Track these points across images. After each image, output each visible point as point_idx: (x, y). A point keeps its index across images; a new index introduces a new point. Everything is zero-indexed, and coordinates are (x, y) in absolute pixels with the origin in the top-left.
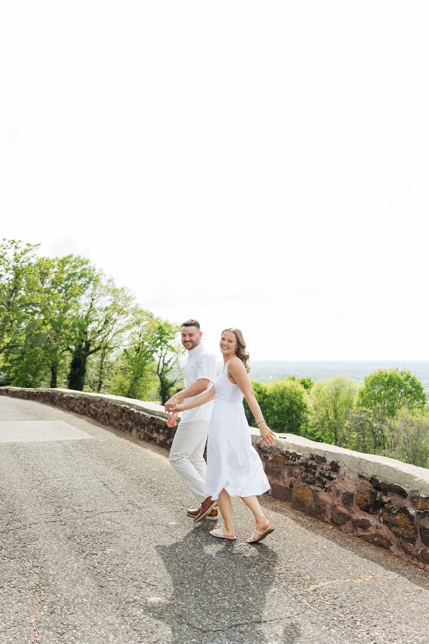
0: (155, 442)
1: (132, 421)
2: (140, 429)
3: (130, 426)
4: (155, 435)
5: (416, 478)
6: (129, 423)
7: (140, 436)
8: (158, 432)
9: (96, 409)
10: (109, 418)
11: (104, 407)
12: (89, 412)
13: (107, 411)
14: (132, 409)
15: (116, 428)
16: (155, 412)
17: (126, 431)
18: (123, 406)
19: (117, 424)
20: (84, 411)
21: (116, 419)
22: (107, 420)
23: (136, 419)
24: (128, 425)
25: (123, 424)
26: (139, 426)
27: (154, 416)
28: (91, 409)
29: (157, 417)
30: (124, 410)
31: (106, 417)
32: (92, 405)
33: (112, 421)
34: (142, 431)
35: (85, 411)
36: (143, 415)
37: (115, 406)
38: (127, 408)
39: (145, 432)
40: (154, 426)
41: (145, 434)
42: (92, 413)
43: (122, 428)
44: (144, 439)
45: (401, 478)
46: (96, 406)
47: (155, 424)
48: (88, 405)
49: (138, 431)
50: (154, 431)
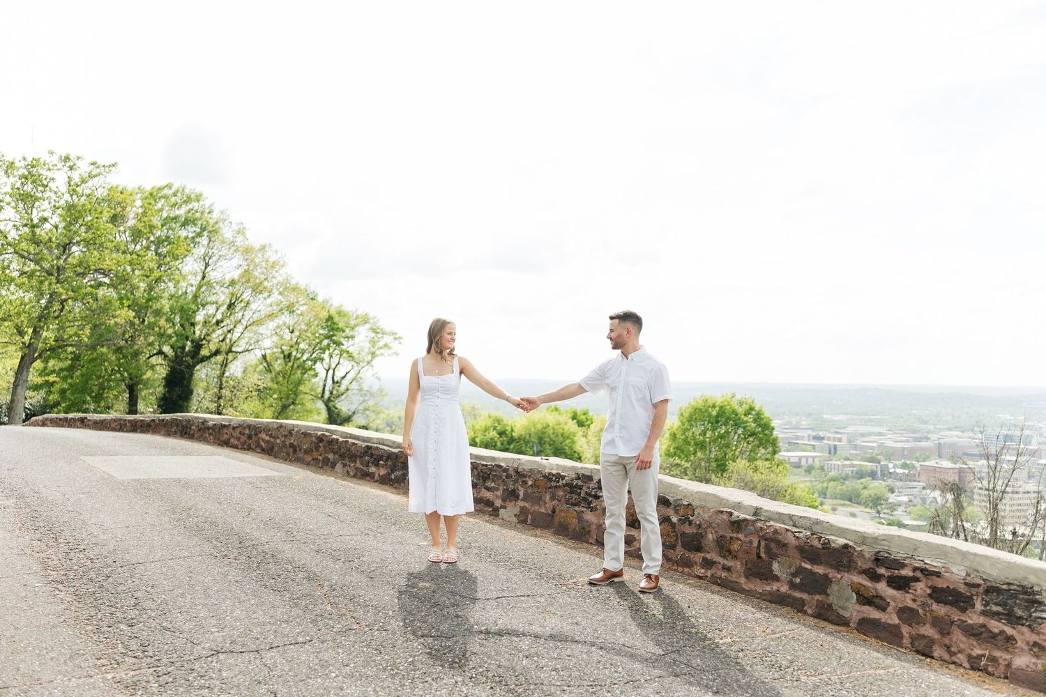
0: (373, 478)
1: (334, 453)
2: (348, 463)
3: (331, 460)
4: (372, 469)
6: (331, 456)
7: (348, 472)
8: (377, 465)
9: (272, 440)
10: (295, 451)
11: (286, 436)
12: (258, 445)
13: (292, 441)
14: (334, 437)
15: (308, 464)
16: (371, 438)
17: (324, 468)
18: (319, 433)
19: (310, 459)
20: (247, 444)
21: (306, 452)
22: (291, 454)
23: (342, 450)
24: (329, 459)
25: (320, 458)
26: (347, 459)
27: (370, 444)
28: (261, 441)
29: (375, 445)
30: (321, 439)
31: (291, 451)
32: (263, 435)
33: (301, 455)
34: (352, 465)
35: (250, 444)
36: (354, 444)
37: (305, 434)
38: (326, 436)
39: (357, 465)
40: (371, 457)
41: (357, 469)
42: (264, 446)
43: (319, 464)
44: (355, 476)
46: (271, 436)
47: (372, 455)
48: (256, 435)
49: (344, 465)
50: (370, 464)
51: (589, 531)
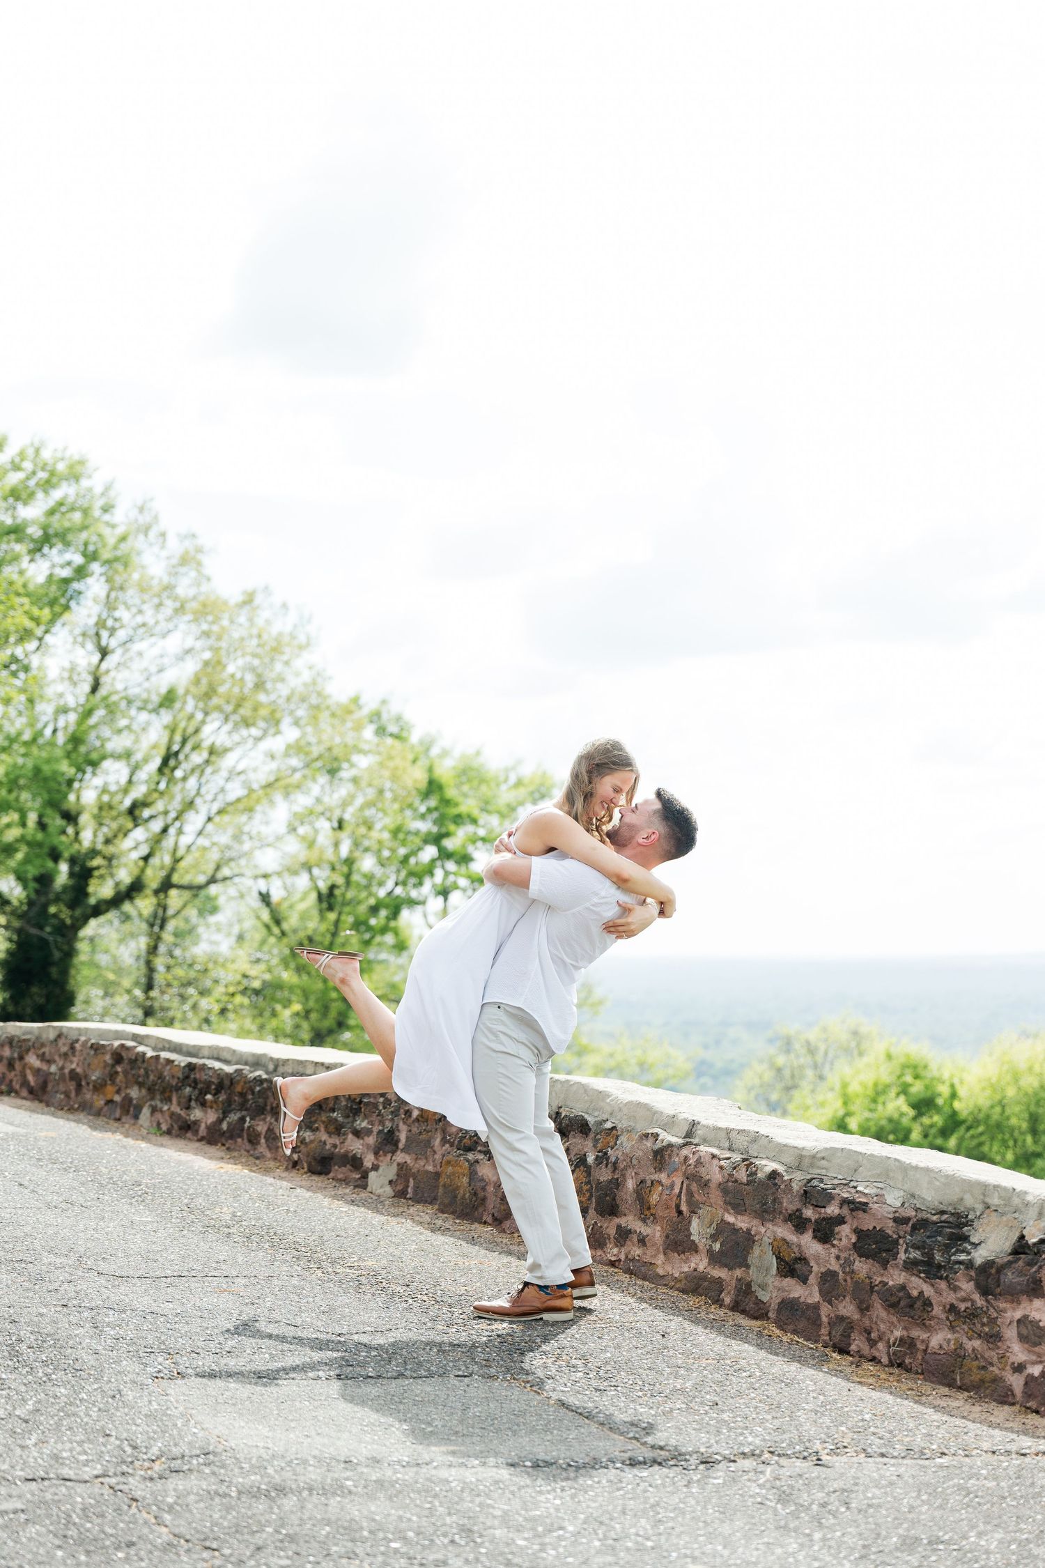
0: (197, 1131)
1: (141, 1085)
2: (159, 1104)
3: (135, 1102)
4: (197, 1114)
5: (609, 1096)
6: (134, 1093)
7: (159, 1124)
8: (203, 1104)
9: (45, 1067)
10: (79, 1086)
11: (66, 1055)
12: (25, 1083)
13: (73, 1066)
14: (141, 1049)
15: (98, 1114)
16: (200, 1048)
17: (124, 1119)
18: (116, 1044)
19: (102, 1102)
20: (7, 1081)
21: (98, 1088)
22: (73, 1094)
23: (152, 1077)
24: (131, 1100)
25: (117, 1098)
26: (158, 1097)
27: (194, 1060)
28: (28, 1072)
29: (201, 1061)
30: (118, 1057)
31: (72, 1086)
32: (32, 1060)
33: (88, 1096)
34: (166, 1108)
35: (11, 1081)
36: (169, 1062)
37: (97, 1048)
38: (128, 1049)
39: (172, 1109)
40: (194, 1088)
41: (172, 1115)
42: (32, 1083)
43: (115, 1111)
44: (169, 1132)
45: (591, 1102)
46: (42, 1057)
47: (196, 1082)
48: (21, 1058)
49: (154, 1110)
50: (193, 1104)
51: (484, 1199)
